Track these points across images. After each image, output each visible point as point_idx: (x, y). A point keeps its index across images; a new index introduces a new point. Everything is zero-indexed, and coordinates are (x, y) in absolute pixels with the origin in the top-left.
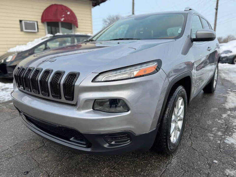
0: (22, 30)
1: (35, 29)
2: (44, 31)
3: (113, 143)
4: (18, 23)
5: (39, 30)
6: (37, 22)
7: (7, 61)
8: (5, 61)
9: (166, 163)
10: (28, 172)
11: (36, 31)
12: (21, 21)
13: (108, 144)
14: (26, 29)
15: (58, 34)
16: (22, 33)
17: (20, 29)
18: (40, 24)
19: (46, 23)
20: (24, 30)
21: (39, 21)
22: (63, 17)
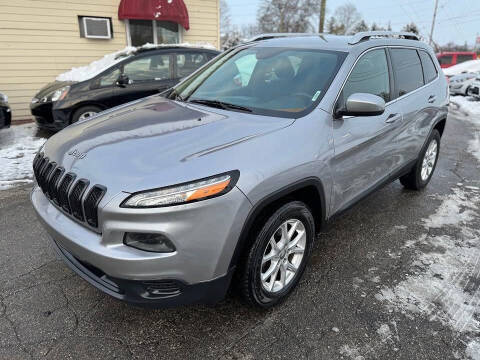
0: (82, 36)
1: (107, 35)
2: (124, 36)
3: (156, 292)
4: (76, 21)
5: (114, 35)
6: (110, 19)
7: (54, 99)
8: (49, 98)
9: (256, 321)
10: (50, 313)
11: (109, 36)
12: (80, 17)
13: (147, 293)
14: (89, 34)
15: (148, 46)
16: (83, 40)
17: (78, 34)
18: (116, 22)
19: (127, 21)
20: (87, 36)
21: (115, 17)
22: (158, 11)
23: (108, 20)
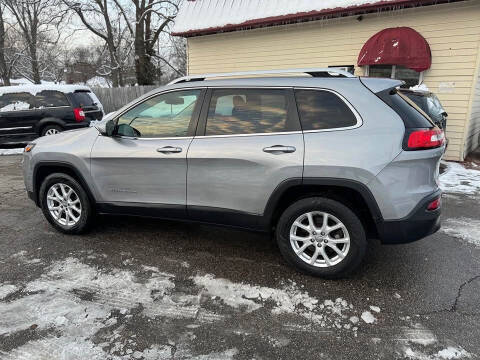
19: (367, 67)
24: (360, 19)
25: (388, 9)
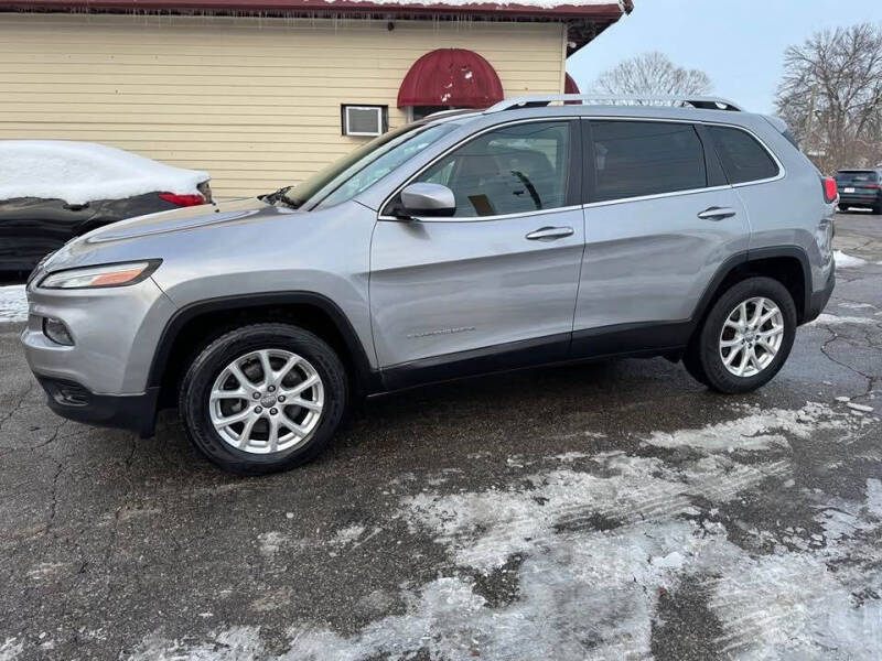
0: (344, 133)
1: (377, 131)
3: (69, 398)
4: (338, 111)
6: (384, 107)
11: (380, 133)
12: (343, 106)
14: (351, 130)
16: (345, 140)
17: (339, 131)
18: (393, 112)
19: (410, 110)
20: (349, 133)
21: (393, 104)
22: (448, 91)
23: (380, 109)
24: (391, 27)
25: (448, 19)
